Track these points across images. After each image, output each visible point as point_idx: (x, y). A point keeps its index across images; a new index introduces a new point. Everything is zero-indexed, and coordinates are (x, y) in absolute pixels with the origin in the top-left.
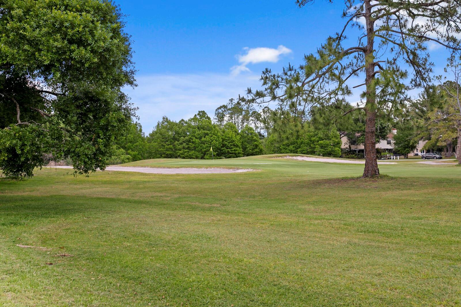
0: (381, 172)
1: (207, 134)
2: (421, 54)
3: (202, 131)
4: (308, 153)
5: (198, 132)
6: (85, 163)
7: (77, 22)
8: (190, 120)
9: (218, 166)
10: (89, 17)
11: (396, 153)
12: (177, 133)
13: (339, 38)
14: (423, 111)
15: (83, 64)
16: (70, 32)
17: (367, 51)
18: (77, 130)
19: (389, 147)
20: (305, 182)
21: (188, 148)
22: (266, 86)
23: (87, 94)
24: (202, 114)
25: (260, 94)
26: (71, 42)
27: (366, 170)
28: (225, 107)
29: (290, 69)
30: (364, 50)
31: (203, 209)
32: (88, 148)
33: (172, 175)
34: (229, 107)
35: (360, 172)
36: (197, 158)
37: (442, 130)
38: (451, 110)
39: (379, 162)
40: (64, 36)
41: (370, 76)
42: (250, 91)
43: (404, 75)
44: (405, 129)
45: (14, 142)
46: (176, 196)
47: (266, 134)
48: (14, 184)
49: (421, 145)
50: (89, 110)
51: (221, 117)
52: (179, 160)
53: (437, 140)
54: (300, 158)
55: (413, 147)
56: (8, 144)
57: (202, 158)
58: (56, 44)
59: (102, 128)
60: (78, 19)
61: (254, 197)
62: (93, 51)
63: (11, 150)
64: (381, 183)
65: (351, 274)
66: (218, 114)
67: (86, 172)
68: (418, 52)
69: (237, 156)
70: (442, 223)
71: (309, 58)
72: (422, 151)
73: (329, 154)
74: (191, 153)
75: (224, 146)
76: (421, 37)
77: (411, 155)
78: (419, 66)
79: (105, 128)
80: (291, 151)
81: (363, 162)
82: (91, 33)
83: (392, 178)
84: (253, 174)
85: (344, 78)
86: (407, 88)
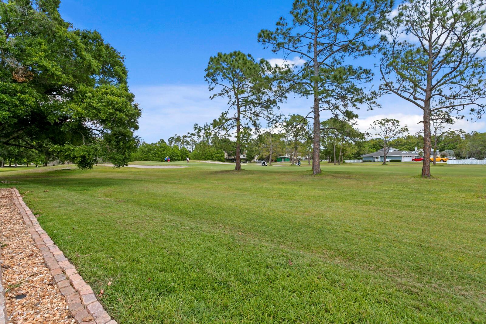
0: (242, 168)
1: (165, 150)
2: (257, 122)
3: (161, 149)
4: (210, 160)
5: (160, 149)
6: (119, 163)
7: (119, 102)
8: (157, 143)
9: (172, 165)
10: (124, 99)
11: (247, 160)
12: (149, 149)
13: (226, 113)
14: (257, 143)
15: (122, 120)
16: (116, 106)
17: (238, 119)
18: (115, 148)
19: (244, 158)
20: (212, 172)
21: (155, 156)
22: (196, 131)
23: (120, 132)
24: (162, 141)
25: (193, 134)
26: (116, 110)
27: (236, 167)
28: (173, 138)
29: (207, 125)
30: (236, 119)
31: (171, 183)
32: (120, 157)
33: (151, 169)
34: (175, 138)
35: (234, 168)
36: (160, 161)
37: (265, 151)
38: (268, 143)
39: (241, 164)
40: (113, 107)
41: (238, 130)
42: (189, 133)
43: (251, 130)
44: (251, 151)
45: (85, 153)
46: (156, 178)
47: (191, 151)
48: (68, 172)
49: (256, 157)
50: (121, 139)
51: (171, 142)
52: (150, 162)
53: (263, 155)
54: (207, 162)
55: (253, 158)
56: (82, 154)
57: (162, 161)
58: (109, 111)
59: (127, 148)
60: (119, 100)
61: (192, 178)
62: (126, 115)
63: (83, 157)
64: (242, 172)
65: (236, 202)
66: (169, 141)
67: (119, 166)
68: (256, 121)
69: (178, 160)
70: (264, 186)
71: (214, 121)
72: (257, 160)
73: (219, 160)
74: (156, 159)
75: (173, 156)
76: (257, 115)
77: (252, 161)
78: (256, 126)
79: (128, 148)
80: (203, 159)
81: (235, 164)
82: (125, 107)
83: (246, 170)
84: (188, 168)
85: (228, 130)
86: (252, 135)
